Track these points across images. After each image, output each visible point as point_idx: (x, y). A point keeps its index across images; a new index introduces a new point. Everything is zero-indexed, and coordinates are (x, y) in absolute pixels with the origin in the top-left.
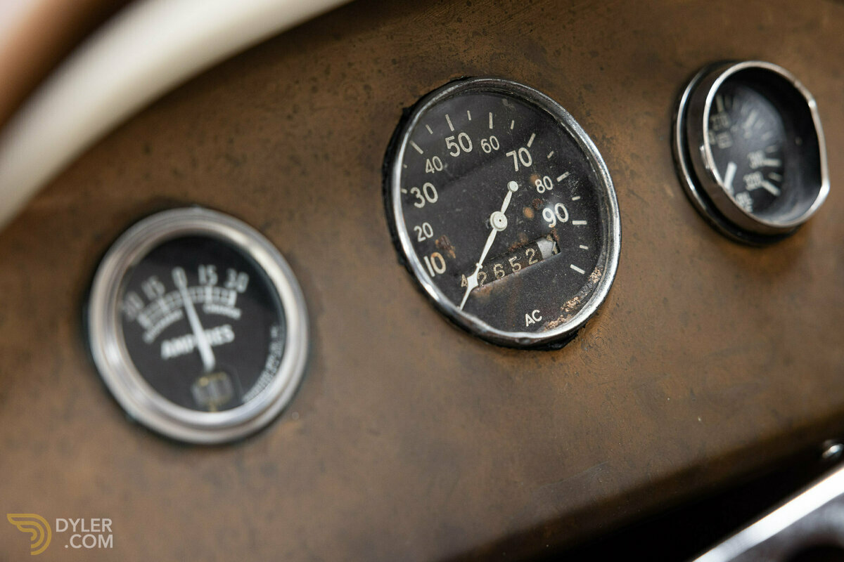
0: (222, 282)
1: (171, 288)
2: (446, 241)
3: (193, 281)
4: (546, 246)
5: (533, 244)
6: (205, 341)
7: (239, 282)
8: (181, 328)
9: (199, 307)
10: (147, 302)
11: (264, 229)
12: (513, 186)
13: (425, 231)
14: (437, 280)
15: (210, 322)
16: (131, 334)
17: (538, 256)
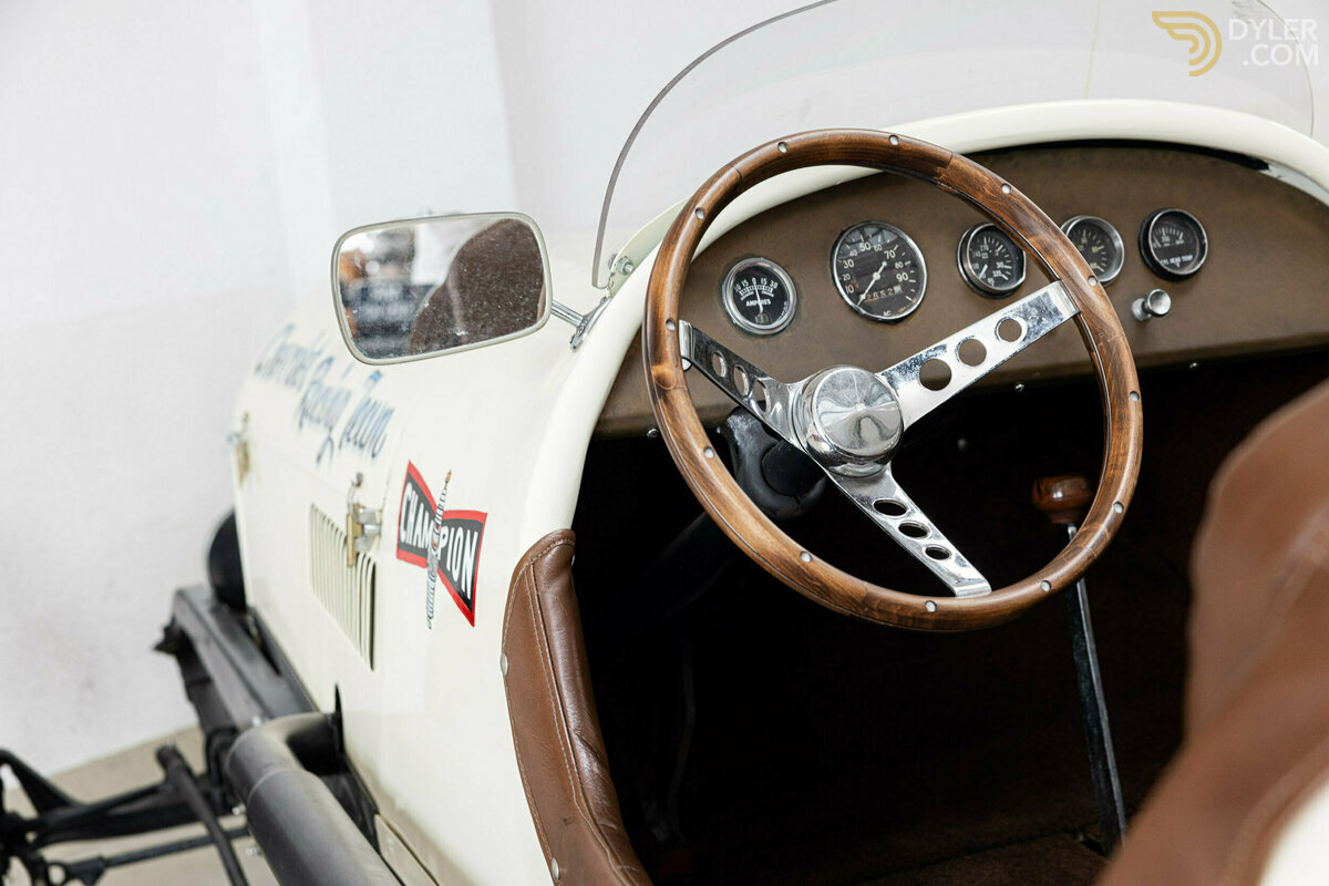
0: (769, 284)
1: (751, 284)
2: (855, 281)
3: (759, 283)
4: (897, 289)
5: (891, 287)
6: (760, 303)
7: (775, 285)
8: (753, 297)
9: (760, 291)
10: (742, 287)
11: (785, 268)
12: (884, 264)
13: (847, 277)
14: (850, 296)
15: (763, 297)
16: (736, 297)
17: (893, 292)
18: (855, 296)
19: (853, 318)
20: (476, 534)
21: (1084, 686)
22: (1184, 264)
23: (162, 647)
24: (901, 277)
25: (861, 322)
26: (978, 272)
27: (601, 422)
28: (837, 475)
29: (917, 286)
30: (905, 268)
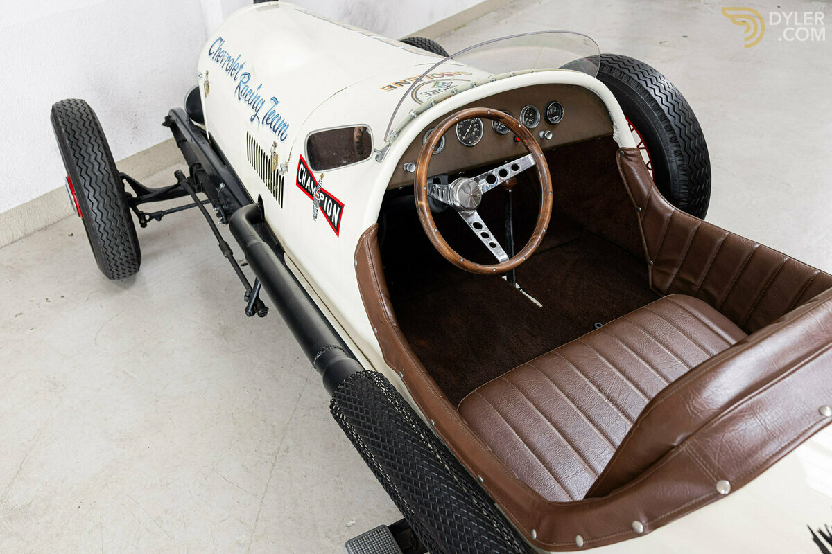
4: (474, 133)
18: (461, 138)
19: (460, 146)
20: (339, 209)
21: (507, 234)
22: (556, 119)
23: (165, 124)
24: (475, 130)
25: (463, 147)
26: (497, 125)
27: (388, 186)
28: (463, 214)
29: (480, 132)
30: (476, 127)
